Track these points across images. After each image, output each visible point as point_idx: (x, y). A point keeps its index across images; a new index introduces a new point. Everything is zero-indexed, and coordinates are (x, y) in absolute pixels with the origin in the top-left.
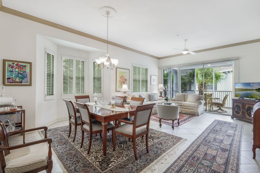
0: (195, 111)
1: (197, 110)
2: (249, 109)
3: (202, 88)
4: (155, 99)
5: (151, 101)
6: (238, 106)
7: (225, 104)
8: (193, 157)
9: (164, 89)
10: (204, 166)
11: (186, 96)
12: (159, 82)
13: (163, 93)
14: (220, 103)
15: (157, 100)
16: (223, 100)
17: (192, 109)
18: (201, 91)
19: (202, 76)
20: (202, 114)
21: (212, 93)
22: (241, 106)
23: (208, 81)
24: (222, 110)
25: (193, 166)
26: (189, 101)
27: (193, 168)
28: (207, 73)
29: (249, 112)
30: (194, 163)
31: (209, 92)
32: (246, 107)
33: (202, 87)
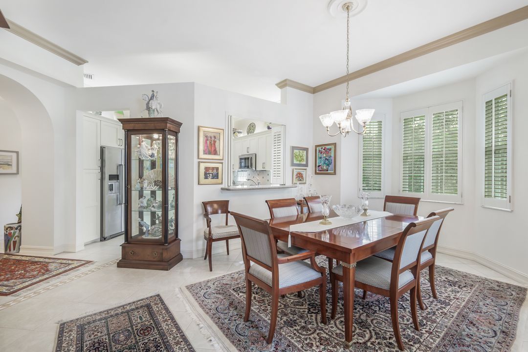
8: (159, 346)
10: (125, 346)
25: (141, 331)
27: (138, 328)
30: (145, 335)
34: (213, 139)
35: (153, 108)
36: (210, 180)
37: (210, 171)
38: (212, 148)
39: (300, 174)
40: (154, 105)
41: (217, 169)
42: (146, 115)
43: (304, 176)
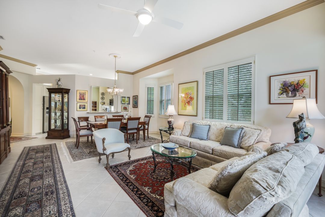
34: (83, 94)
35: (59, 84)
36: (81, 109)
37: (82, 106)
38: (82, 98)
39: (125, 107)
40: (59, 83)
41: (85, 105)
42: (56, 87)
43: (128, 108)
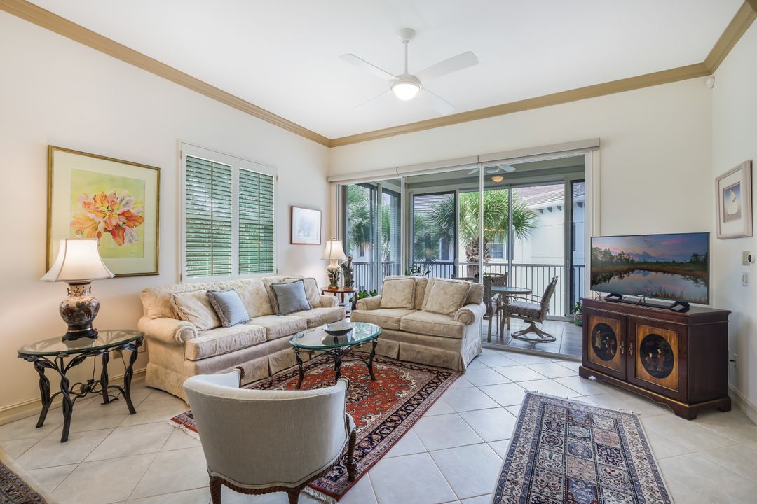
0: (448, 352)
1: (458, 348)
2: (652, 343)
3: (478, 254)
4: (296, 305)
5: (280, 314)
6: (605, 330)
7: (548, 310)
9: (345, 259)
11: (420, 289)
12: (330, 232)
13: (340, 276)
14: (535, 310)
15: (306, 309)
16: (542, 296)
17: (439, 345)
18: (473, 264)
19: (476, 215)
20: (477, 356)
21: (506, 273)
22: (617, 330)
23: (494, 232)
24: (539, 333)
26: (428, 308)
28: (490, 208)
29: (651, 355)
31: (498, 267)
32: (641, 337)
33: (478, 250)
